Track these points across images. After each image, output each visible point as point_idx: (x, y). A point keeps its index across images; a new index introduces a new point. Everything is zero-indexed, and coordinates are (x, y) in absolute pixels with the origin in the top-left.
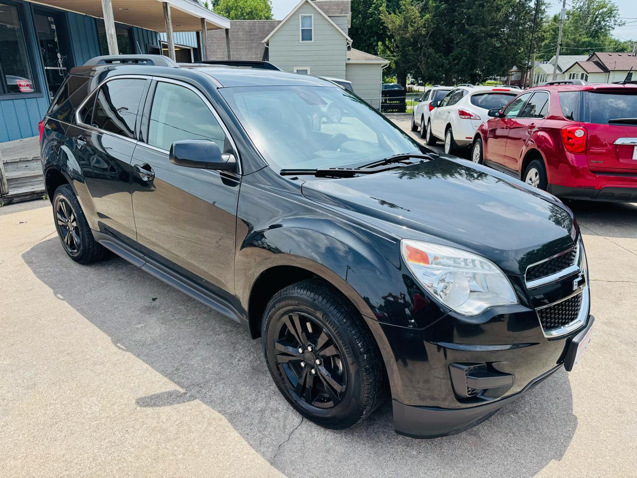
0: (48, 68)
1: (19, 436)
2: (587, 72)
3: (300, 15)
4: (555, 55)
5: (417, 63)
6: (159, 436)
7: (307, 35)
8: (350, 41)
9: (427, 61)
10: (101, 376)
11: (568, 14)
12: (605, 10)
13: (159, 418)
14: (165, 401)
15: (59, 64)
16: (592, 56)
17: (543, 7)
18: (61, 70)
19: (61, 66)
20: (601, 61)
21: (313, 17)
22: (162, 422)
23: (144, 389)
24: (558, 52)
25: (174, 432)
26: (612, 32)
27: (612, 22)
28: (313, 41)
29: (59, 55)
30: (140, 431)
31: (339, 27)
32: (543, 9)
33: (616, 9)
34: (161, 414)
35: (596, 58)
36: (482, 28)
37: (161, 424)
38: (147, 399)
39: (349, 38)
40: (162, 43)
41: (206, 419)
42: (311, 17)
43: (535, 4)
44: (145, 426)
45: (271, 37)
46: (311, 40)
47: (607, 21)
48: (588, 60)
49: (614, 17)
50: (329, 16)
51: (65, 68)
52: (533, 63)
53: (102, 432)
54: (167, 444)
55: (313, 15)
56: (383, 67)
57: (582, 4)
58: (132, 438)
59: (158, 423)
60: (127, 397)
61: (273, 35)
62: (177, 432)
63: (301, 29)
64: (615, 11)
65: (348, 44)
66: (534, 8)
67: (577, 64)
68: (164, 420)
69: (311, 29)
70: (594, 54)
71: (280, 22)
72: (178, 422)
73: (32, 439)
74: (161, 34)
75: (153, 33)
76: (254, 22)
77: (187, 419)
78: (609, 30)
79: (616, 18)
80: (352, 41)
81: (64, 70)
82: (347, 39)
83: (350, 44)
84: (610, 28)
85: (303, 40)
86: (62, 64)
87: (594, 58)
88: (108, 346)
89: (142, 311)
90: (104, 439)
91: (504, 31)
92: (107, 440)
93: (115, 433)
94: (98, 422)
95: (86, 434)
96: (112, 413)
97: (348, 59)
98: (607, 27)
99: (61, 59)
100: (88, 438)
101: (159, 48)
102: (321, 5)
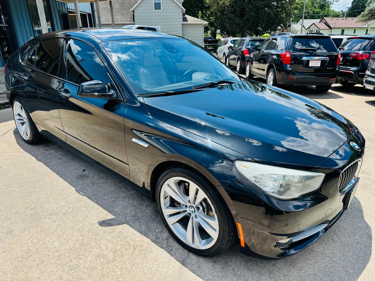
1: (5, 267)
2: (319, 29)
4: (302, 19)
5: (224, 23)
7: (158, 6)
9: (230, 22)
10: (57, 222)
13: (100, 248)
14: (103, 236)
15: (3, 23)
16: (322, 19)
18: (4, 27)
19: (4, 23)
20: (327, 22)
22: (103, 250)
23: (87, 229)
24: (303, 18)
25: (112, 257)
26: (332, 5)
29: (2, 17)
30: (89, 257)
31: (177, 1)
34: (101, 245)
35: (324, 20)
36: (262, 2)
37: (102, 252)
38: (90, 236)
39: (183, 8)
40: (69, 10)
41: (132, 247)
44: (92, 254)
45: (136, 7)
46: (160, 9)
48: (320, 22)
51: (7, 25)
52: (290, 23)
53: (63, 260)
54: (108, 265)
56: (204, 26)
58: (84, 263)
60: (76, 235)
63: (154, 2)
65: (183, 12)
67: (313, 25)
68: (104, 249)
69: (160, 3)
70: (323, 18)
72: (113, 250)
73: (15, 268)
74: (68, 4)
75: (62, 3)
78: (330, 4)
80: (185, 10)
81: (6, 26)
83: (184, 12)
84: (331, 3)
85: (155, 9)
87: (323, 21)
88: (58, 202)
89: (77, 179)
90: (66, 265)
91: (274, 4)
92: (67, 265)
93: (72, 260)
94: (59, 253)
95: (52, 262)
96: (68, 247)
97: (183, 21)
98: (329, 3)
99: (4, 19)
100: (53, 265)
101: (67, 13)
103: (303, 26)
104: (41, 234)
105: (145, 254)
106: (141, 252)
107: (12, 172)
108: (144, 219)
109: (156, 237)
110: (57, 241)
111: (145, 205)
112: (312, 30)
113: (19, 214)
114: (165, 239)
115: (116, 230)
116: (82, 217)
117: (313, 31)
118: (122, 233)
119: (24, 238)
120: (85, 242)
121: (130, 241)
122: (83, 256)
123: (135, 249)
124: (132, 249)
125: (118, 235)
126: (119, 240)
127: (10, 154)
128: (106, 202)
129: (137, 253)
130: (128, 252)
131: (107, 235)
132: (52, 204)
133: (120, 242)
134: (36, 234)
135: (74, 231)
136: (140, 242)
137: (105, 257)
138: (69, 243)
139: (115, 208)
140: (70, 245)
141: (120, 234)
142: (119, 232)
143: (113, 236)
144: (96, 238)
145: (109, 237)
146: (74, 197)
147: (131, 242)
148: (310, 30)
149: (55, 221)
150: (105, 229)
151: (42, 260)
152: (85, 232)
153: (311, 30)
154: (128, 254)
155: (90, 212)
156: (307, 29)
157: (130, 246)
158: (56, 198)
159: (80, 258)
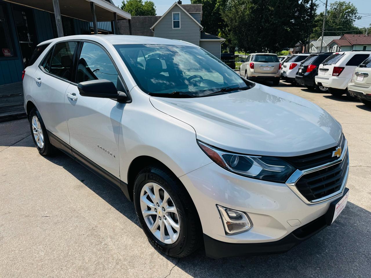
0: (22, 42)
2: (340, 46)
3: (173, 13)
4: (321, 36)
5: (241, 40)
6: (83, 272)
7: (176, 24)
8: (202, 28)
9: (247, 39)
11: (328, 12)
12: (349, 10)
13: (84, 259)
14: (88, 248)
16: (343, 36)
18: (30, 44)
19: (30, 41)
20: (348, 39)
24: (323, 35)
26: (354, 23)
27: (354, 17)
28: (180, 28)
29: (28, 35)
30: (71, 269)
32: (314, 8)
33: (356, 9)
34: (85, 257)
36: (279, 19)
37: (84, 264)
39: (201, 26)
40: (91, 28)
42: (179, 14)
43: (310, 6)
44: (74, 265)
46: (179, 27)
47: (351, 17)
48: (340, 39)
49: (355, 14)
50: (190, 14)
51: (32, 43)
52: (309, 40)
55: (180, 13)
56: (221, 43)
57: (336, 7)
59: (83, 263)
61: (156, 25)
62: (95, 269)
63: (173, 21)
64: (356, 11)
67: (334, 41)
69: (179, 22)
71: (160, 17)
72: (96, 262)
74: (91, 23)
75: (85, 22)
76: (145, 17)
77: (102, 260)
79: (356, 15)
82: (200, 27)
83: (202, 30)
84: (353, 21)
85: (174, 27)
86: (30, 40)
88: (52, 211)
89: (75, 189)
90: (46, 275)
91: (292, 21)
92: (48, 276)
93: (54, 270)
94: (43, 263)
95: (34, 271)
96: (52, 256)
97: (201, 39)
98: (351, 20)
99: (30, 37)
100: (35, 275)
101: (89, 31)
102: (185, 7)
104: (30, 242)
105: (127, 269)
106: (123, 267)
107: (15, 179)
108: (132, 233)
109: (140, 251)
110: (43, 250)
111: (135, 218)
113: (13, 221)
114: (150, 254)
115: (102, 242)
116: (71, 227)
118: (108, 246)
119: (13, 245)
120: (69, 253)
121: (115, 254)
122: (65, 267)
123: (117, 264)
124: (114, 263)
125: (103, 247)
126: (103, 252)
127: (17, 162)
128: (98, 213)
129: (119, 267)
130: (111, 265)
131: (92, 247)
132: (46, 213)
133: (104, 255)
134: (25, 242)
135: (61, 241)
136: (124, 256)
137: (86, 269)
138: (55, 253)
139: (106, 220)
140: (55, 255)
141: (106, 246)
142: (105, 244)
143: (99, 248)
144: (81, 249)
145: (94, 249)
146: (68, 207)
147: (115, 256)
149: (45, 230)
150: (91, 241)
151: (25, 269)
152: (72, 242)
153: (331, 46)
154: (110, 267)
155: (80, 222)
156: (328, 45)
157: (113, 259)
158: (51, 207)
159: (62, 269)
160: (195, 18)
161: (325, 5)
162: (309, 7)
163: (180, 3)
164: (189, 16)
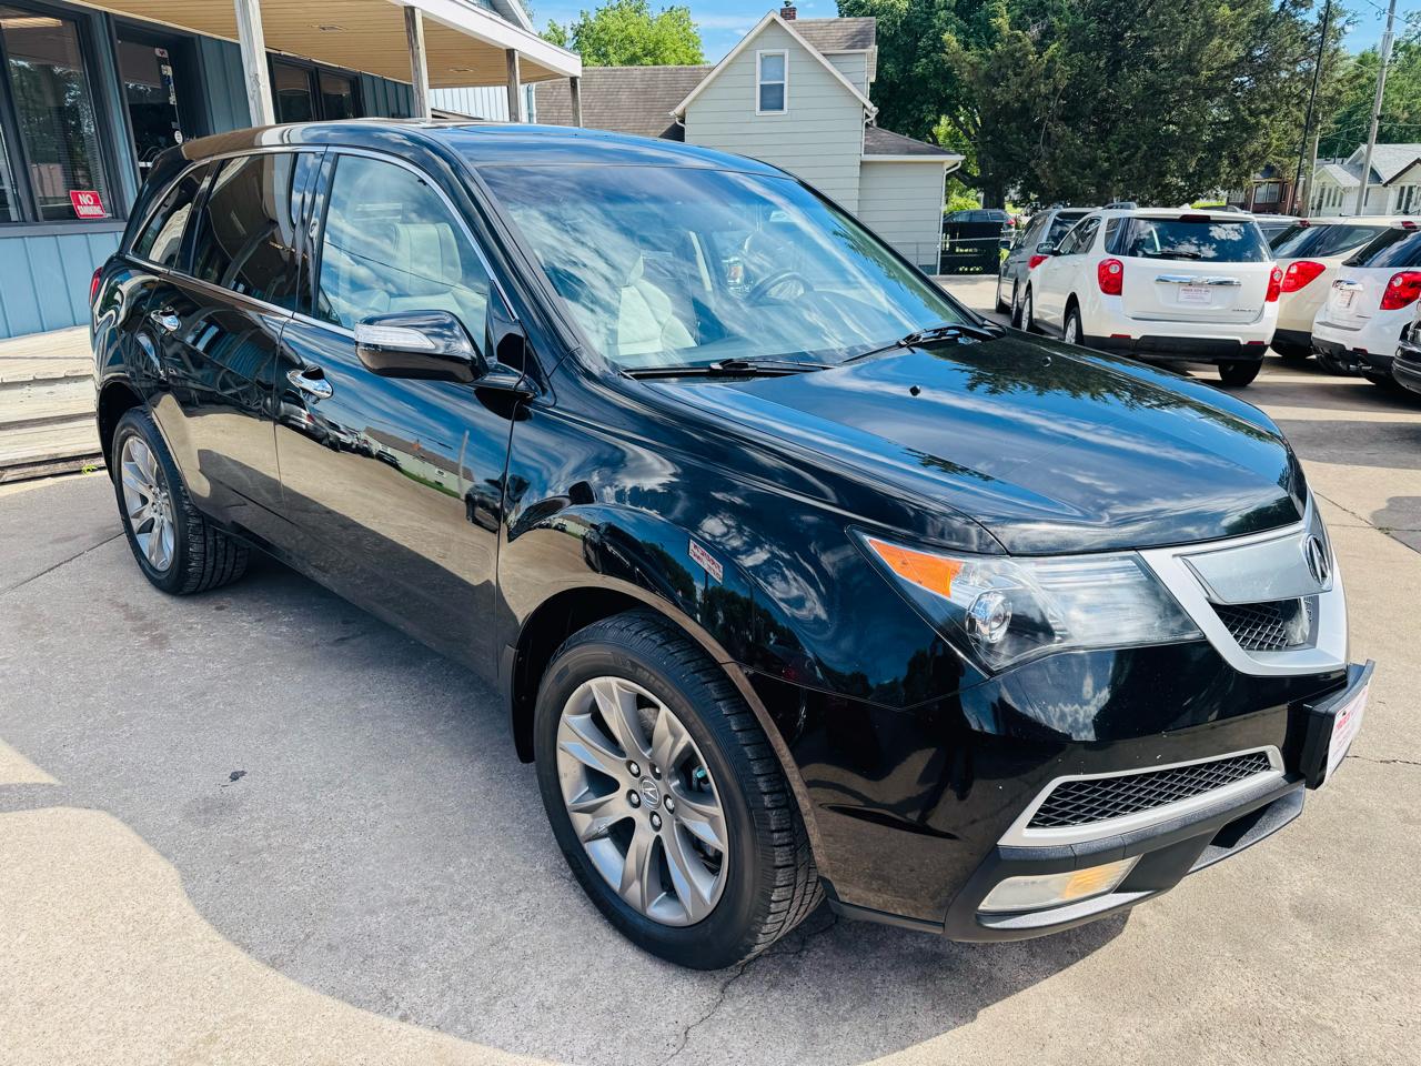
3: (758, 52)
4: (1365, 140)
7: (772, 98)
8: (871, 111)
9: (1051, 154)
17: (1338, 23)
21: (787, 57)
24: (1372, 136)
28: (785, 111)
31: (847, 78)
32: (1338, 26)
36: (1187, 77)
39: (869, 105)
42: (783, 56)
43: (1320, 17)
45: (691, 103)
46: (782, 108)
50: (824, 55)
55: (787, 52)
56: (946, 170)
61: (694, 100)
63: (758, 83)
65: (867, 116)
66: (1318, 26)
69: (783, 85)
71: (711, 69)
76: (655, 69)
80: (875, 109)
82: (864, 106)
83: (873, 117)
85: (762, 108)
91: (1242, 83)
97: (866, 153)
102: (806, 31)
103: (1372, 169)
112: (1411, 188)
117: (1414, 190)
148: (1403, 188)
153: (1407, 185)
156: (1391, 181)
160: (843, 74)
161: (1385, 18)
162: (1316, 23)
163: (788, 13)
164: (823, 65)
